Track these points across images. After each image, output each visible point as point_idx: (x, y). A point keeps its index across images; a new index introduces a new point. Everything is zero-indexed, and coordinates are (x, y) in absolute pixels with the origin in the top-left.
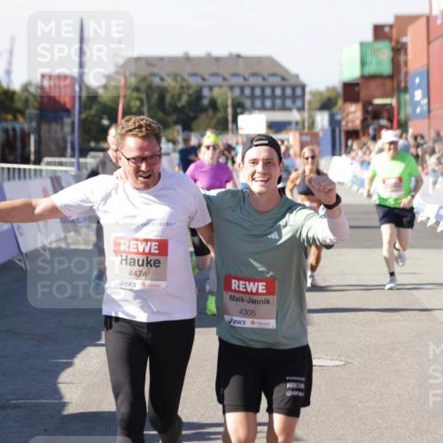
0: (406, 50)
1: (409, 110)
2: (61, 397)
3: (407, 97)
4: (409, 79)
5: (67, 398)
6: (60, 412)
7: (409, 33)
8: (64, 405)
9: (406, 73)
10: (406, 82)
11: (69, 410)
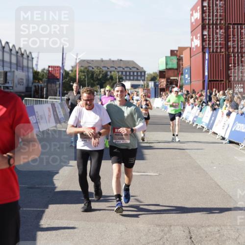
0: (182, 59)
1: (183, 81)
2: (54, 185)
3: (183, 77)
4: (183, 70)
5: (56, 185)
6: (54, 190)
7: (184, 54)
8: (55, 188)
9: (182, 68)
10: (182, 71)
11: (57, 190)
